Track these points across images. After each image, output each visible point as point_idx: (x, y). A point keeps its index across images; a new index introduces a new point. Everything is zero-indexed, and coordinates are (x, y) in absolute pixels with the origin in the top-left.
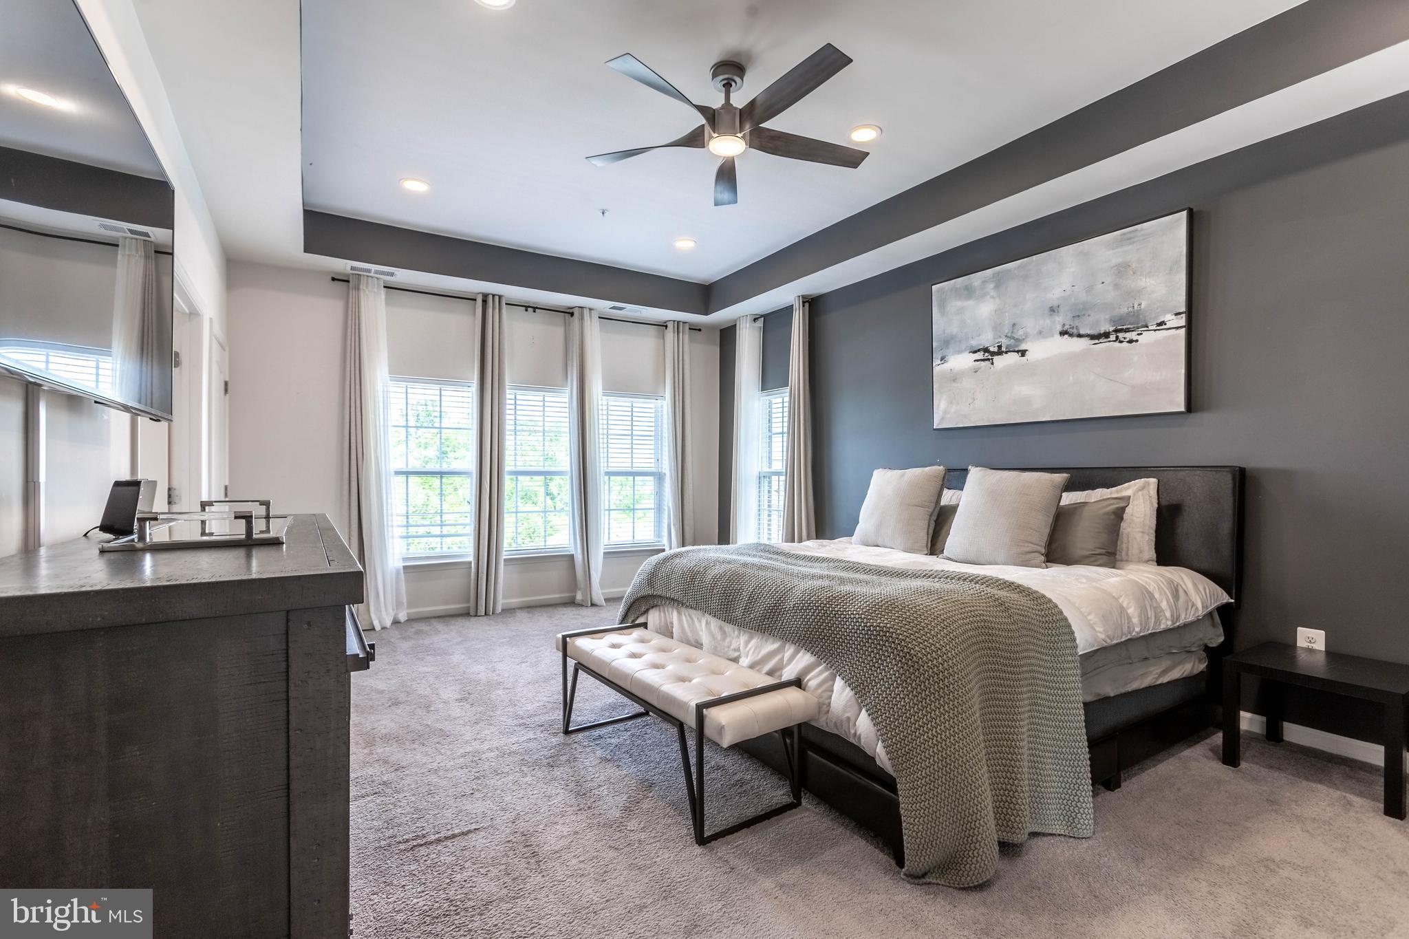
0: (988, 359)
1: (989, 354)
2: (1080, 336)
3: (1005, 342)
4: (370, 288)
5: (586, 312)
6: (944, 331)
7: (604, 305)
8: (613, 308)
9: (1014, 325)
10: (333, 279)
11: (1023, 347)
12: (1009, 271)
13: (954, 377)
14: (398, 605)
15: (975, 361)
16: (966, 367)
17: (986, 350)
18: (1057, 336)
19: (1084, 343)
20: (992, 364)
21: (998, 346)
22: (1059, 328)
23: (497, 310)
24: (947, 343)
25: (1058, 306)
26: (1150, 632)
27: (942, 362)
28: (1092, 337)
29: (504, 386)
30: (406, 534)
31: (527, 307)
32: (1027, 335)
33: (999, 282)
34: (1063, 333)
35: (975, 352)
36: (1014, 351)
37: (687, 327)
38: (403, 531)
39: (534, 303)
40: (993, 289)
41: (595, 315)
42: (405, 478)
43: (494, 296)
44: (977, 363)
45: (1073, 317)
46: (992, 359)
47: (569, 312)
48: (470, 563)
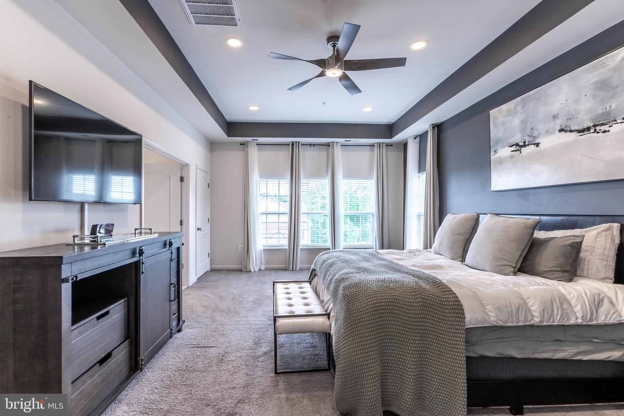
0: (518, 150)
1: (519, 147)
2: (571, 131)
3: (527, 139)
4: (251, 146)
5: (335, 144)
6: (496, 136)
7: (342, 140)
8: (345, 141)
9: (532, 128)
10: (241, 144)
11: (537, 141)
12: (529, 96)
13: (501, 162)
14: (261, 263)
15: (511, 151)
16: (507, 155)
17: (517, 145)
18: (558, 133)
19: (574, 135)
20: (521, 152)
21: (524, 142)
22: (558, 128)
23: (297, 148)
24: (497, 142)
25: (558, 114)
26: (550, 324)
27: (495, 153)
28: (579, 131)
29: (300, 178)
30: (266, 237)
31: (311, 145)
32: (539, 134)
33: (524, 104)
34: (561, 130)
35: (511, 146)
36: (533, 144)
37: (384, 145)
38: (265, 236)
39: (313, 143)
40: (520, 109)
41: (339, 145)
42: (266, 215)
43: (296, 142)
44: (513, 153)
45: (567, 120)
46: (521, 150)
47: (328, 145)
48: (287, 249)
